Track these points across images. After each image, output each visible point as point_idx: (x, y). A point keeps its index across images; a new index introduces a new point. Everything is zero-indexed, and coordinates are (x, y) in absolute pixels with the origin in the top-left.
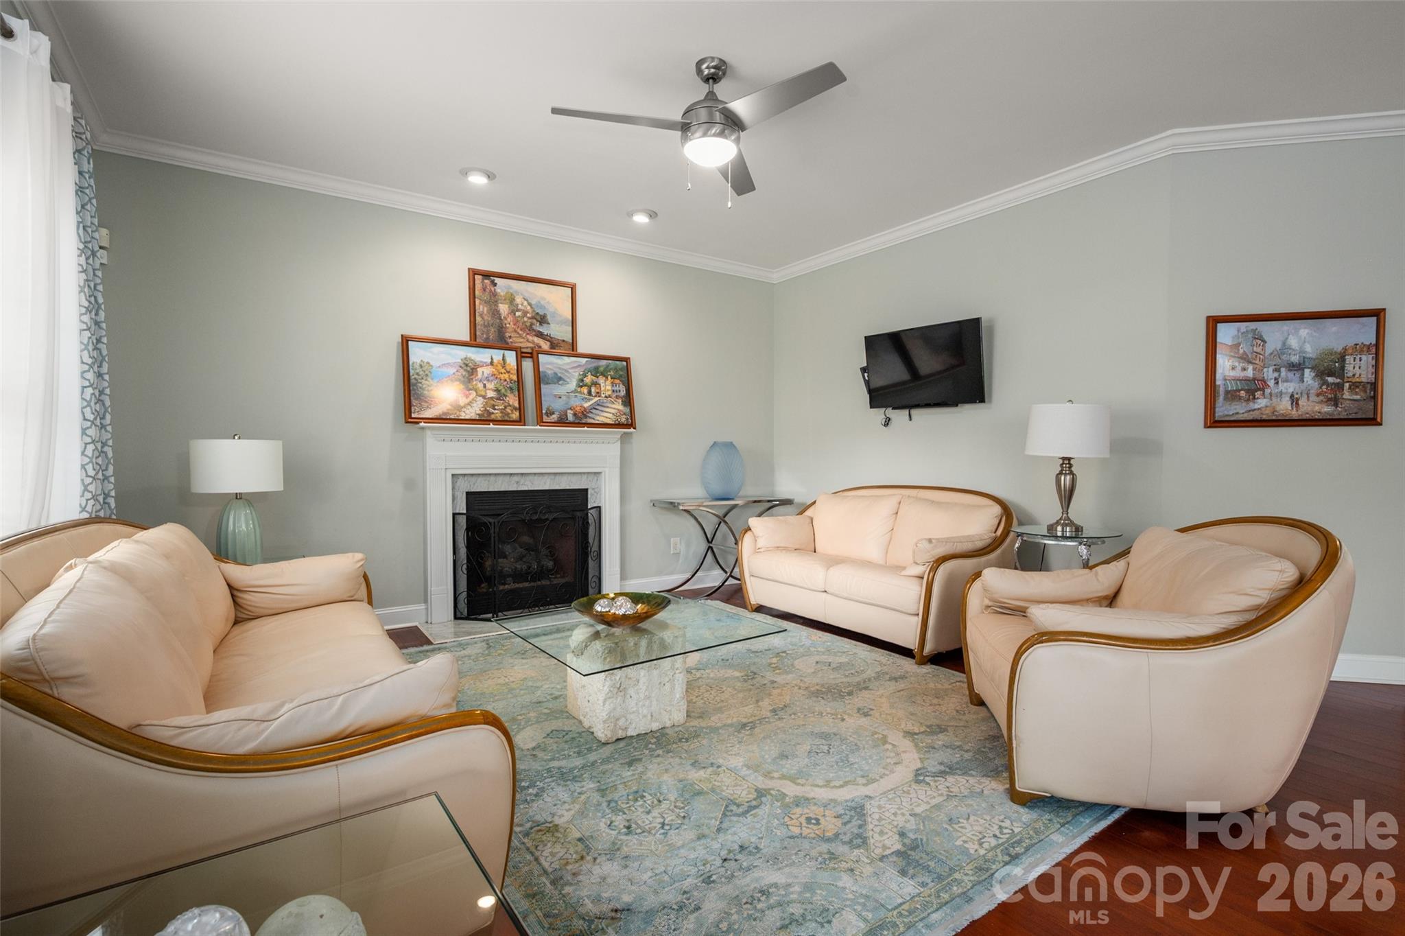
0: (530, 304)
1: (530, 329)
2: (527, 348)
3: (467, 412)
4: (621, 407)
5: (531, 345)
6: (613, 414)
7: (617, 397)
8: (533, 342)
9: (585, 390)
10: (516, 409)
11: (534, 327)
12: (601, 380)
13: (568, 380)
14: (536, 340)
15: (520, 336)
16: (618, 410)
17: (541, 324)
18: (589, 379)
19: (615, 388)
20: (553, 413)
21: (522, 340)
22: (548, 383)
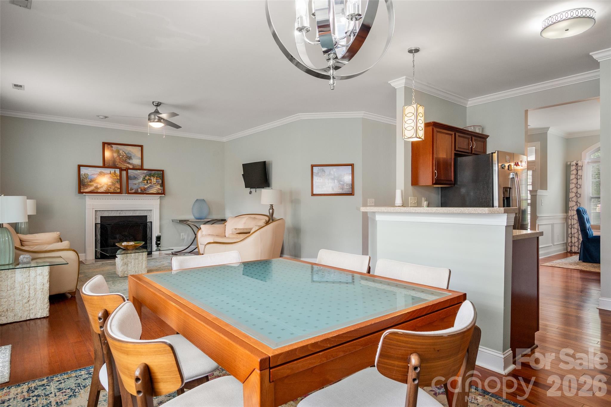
0: (125, 153)
1: (125, 161)
2: (124, 168)
3: (101, 189)
4: (159, 187)
5: (126, 167)
6: (156, 190)
7: (158, 184)
8: (126, 166)
9: (146, 182)
10: (119, 188)
11: (127, 161)
12: (152, 178)
13: (139, 178)
14: (127, 165)
15: (121, 164)
16: (158, 188)
17: (129, 160)
18: (147, 178)
19: (157, 181)
20: (133, 190)
21: (122, 165)
22: (131, 180)
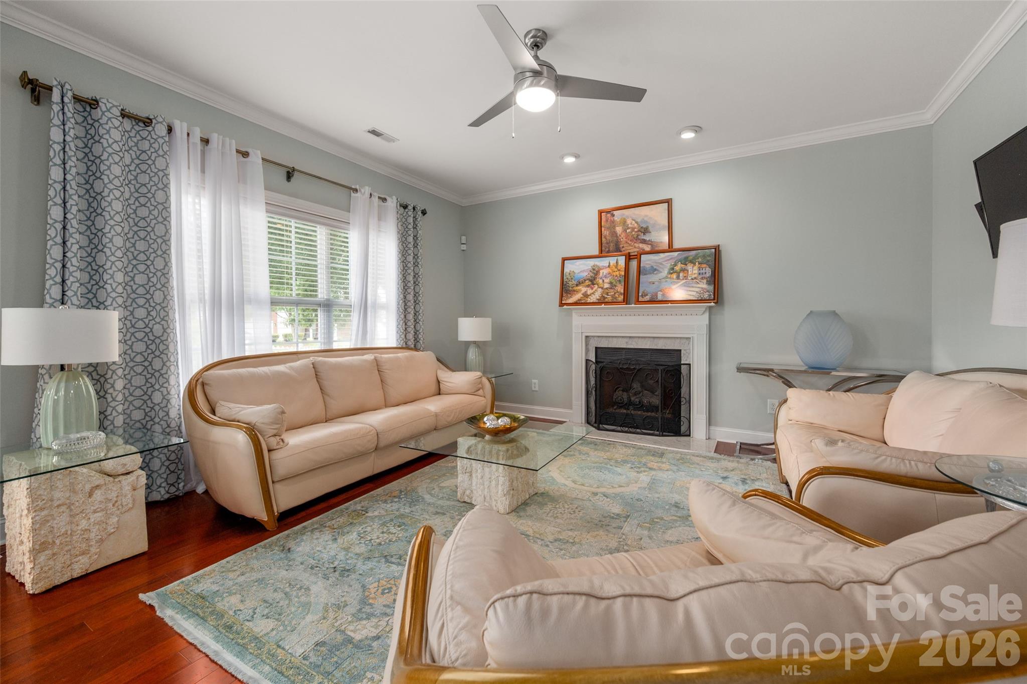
0: (637, 222)
1: (637, 239)
2: (634, 252)
3: (592, 298)
4: (705, 286)
5: (638, 250)
6: (697, 292)
7: (702, 278)
8: (639, 247)
9: (674, 276)
10: (621, 294)
11: (639, 237)
12: (689, 267)
13: (661, 270)
14: (641, 245)
15: (630, 245)
16: (702, 288)
17: (644, 234)
18: (677, 268)
19: (701, 271)
20: (647, 295)
21: (631, 248)
22: (645, 274)
